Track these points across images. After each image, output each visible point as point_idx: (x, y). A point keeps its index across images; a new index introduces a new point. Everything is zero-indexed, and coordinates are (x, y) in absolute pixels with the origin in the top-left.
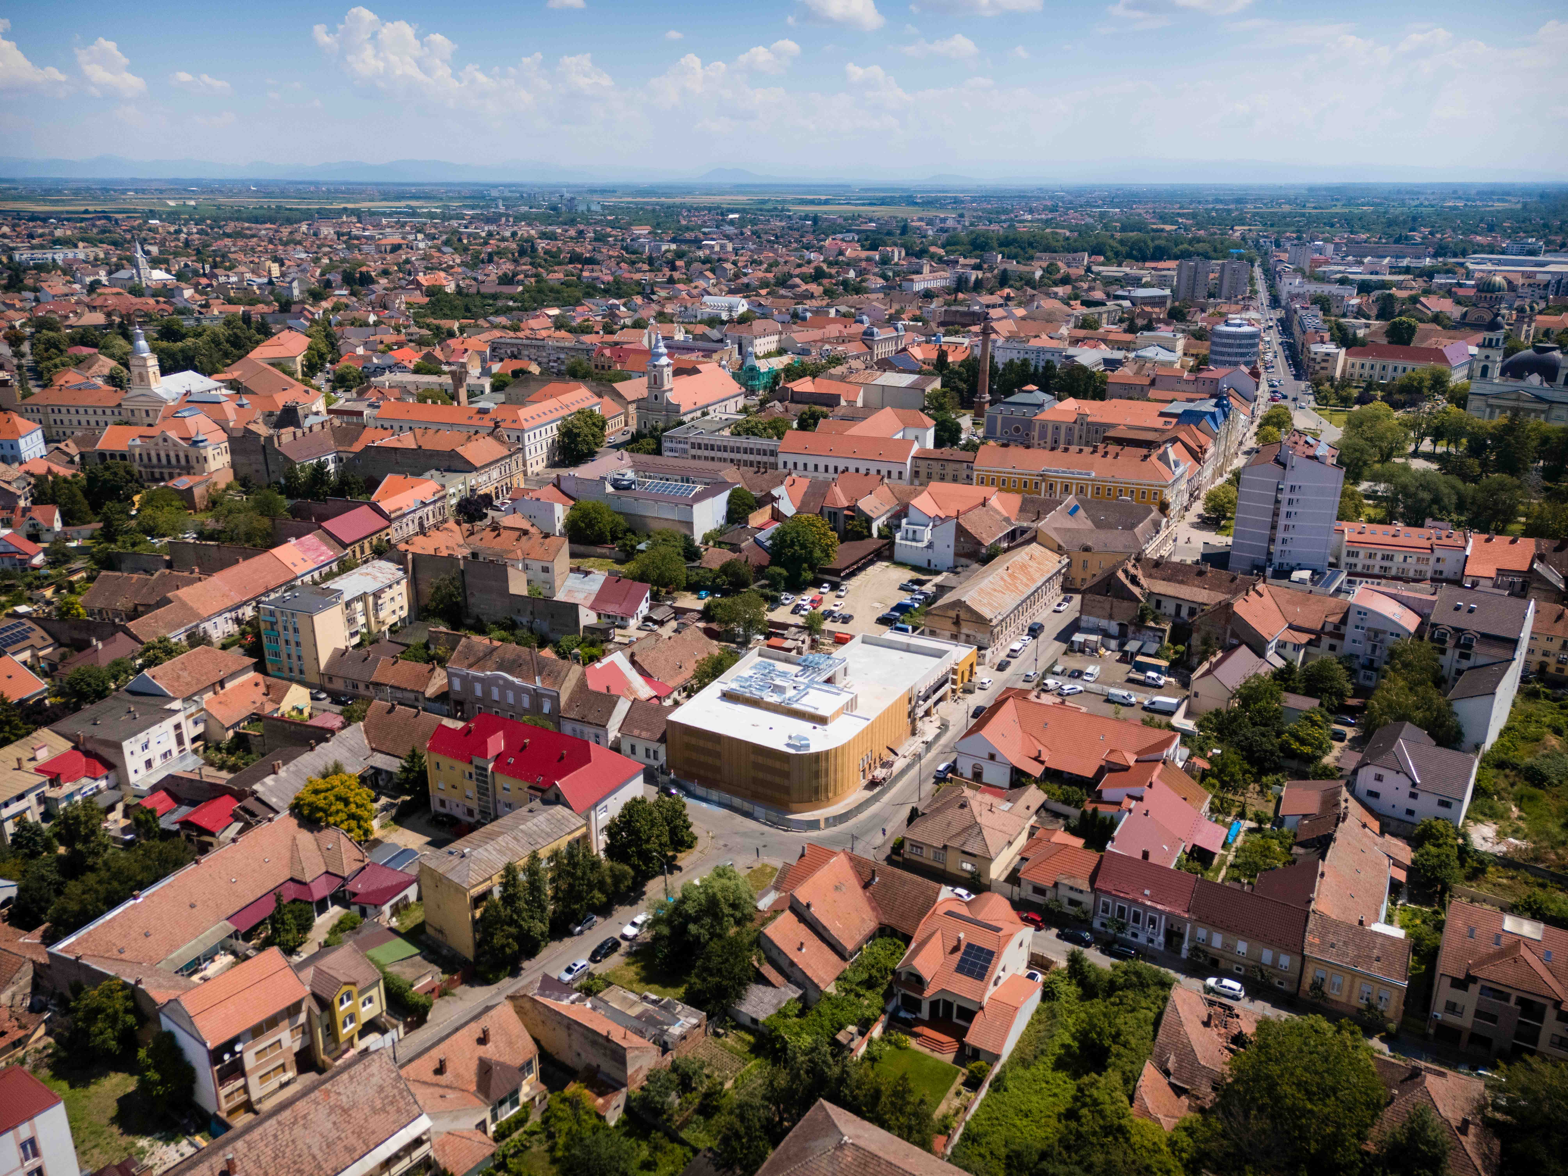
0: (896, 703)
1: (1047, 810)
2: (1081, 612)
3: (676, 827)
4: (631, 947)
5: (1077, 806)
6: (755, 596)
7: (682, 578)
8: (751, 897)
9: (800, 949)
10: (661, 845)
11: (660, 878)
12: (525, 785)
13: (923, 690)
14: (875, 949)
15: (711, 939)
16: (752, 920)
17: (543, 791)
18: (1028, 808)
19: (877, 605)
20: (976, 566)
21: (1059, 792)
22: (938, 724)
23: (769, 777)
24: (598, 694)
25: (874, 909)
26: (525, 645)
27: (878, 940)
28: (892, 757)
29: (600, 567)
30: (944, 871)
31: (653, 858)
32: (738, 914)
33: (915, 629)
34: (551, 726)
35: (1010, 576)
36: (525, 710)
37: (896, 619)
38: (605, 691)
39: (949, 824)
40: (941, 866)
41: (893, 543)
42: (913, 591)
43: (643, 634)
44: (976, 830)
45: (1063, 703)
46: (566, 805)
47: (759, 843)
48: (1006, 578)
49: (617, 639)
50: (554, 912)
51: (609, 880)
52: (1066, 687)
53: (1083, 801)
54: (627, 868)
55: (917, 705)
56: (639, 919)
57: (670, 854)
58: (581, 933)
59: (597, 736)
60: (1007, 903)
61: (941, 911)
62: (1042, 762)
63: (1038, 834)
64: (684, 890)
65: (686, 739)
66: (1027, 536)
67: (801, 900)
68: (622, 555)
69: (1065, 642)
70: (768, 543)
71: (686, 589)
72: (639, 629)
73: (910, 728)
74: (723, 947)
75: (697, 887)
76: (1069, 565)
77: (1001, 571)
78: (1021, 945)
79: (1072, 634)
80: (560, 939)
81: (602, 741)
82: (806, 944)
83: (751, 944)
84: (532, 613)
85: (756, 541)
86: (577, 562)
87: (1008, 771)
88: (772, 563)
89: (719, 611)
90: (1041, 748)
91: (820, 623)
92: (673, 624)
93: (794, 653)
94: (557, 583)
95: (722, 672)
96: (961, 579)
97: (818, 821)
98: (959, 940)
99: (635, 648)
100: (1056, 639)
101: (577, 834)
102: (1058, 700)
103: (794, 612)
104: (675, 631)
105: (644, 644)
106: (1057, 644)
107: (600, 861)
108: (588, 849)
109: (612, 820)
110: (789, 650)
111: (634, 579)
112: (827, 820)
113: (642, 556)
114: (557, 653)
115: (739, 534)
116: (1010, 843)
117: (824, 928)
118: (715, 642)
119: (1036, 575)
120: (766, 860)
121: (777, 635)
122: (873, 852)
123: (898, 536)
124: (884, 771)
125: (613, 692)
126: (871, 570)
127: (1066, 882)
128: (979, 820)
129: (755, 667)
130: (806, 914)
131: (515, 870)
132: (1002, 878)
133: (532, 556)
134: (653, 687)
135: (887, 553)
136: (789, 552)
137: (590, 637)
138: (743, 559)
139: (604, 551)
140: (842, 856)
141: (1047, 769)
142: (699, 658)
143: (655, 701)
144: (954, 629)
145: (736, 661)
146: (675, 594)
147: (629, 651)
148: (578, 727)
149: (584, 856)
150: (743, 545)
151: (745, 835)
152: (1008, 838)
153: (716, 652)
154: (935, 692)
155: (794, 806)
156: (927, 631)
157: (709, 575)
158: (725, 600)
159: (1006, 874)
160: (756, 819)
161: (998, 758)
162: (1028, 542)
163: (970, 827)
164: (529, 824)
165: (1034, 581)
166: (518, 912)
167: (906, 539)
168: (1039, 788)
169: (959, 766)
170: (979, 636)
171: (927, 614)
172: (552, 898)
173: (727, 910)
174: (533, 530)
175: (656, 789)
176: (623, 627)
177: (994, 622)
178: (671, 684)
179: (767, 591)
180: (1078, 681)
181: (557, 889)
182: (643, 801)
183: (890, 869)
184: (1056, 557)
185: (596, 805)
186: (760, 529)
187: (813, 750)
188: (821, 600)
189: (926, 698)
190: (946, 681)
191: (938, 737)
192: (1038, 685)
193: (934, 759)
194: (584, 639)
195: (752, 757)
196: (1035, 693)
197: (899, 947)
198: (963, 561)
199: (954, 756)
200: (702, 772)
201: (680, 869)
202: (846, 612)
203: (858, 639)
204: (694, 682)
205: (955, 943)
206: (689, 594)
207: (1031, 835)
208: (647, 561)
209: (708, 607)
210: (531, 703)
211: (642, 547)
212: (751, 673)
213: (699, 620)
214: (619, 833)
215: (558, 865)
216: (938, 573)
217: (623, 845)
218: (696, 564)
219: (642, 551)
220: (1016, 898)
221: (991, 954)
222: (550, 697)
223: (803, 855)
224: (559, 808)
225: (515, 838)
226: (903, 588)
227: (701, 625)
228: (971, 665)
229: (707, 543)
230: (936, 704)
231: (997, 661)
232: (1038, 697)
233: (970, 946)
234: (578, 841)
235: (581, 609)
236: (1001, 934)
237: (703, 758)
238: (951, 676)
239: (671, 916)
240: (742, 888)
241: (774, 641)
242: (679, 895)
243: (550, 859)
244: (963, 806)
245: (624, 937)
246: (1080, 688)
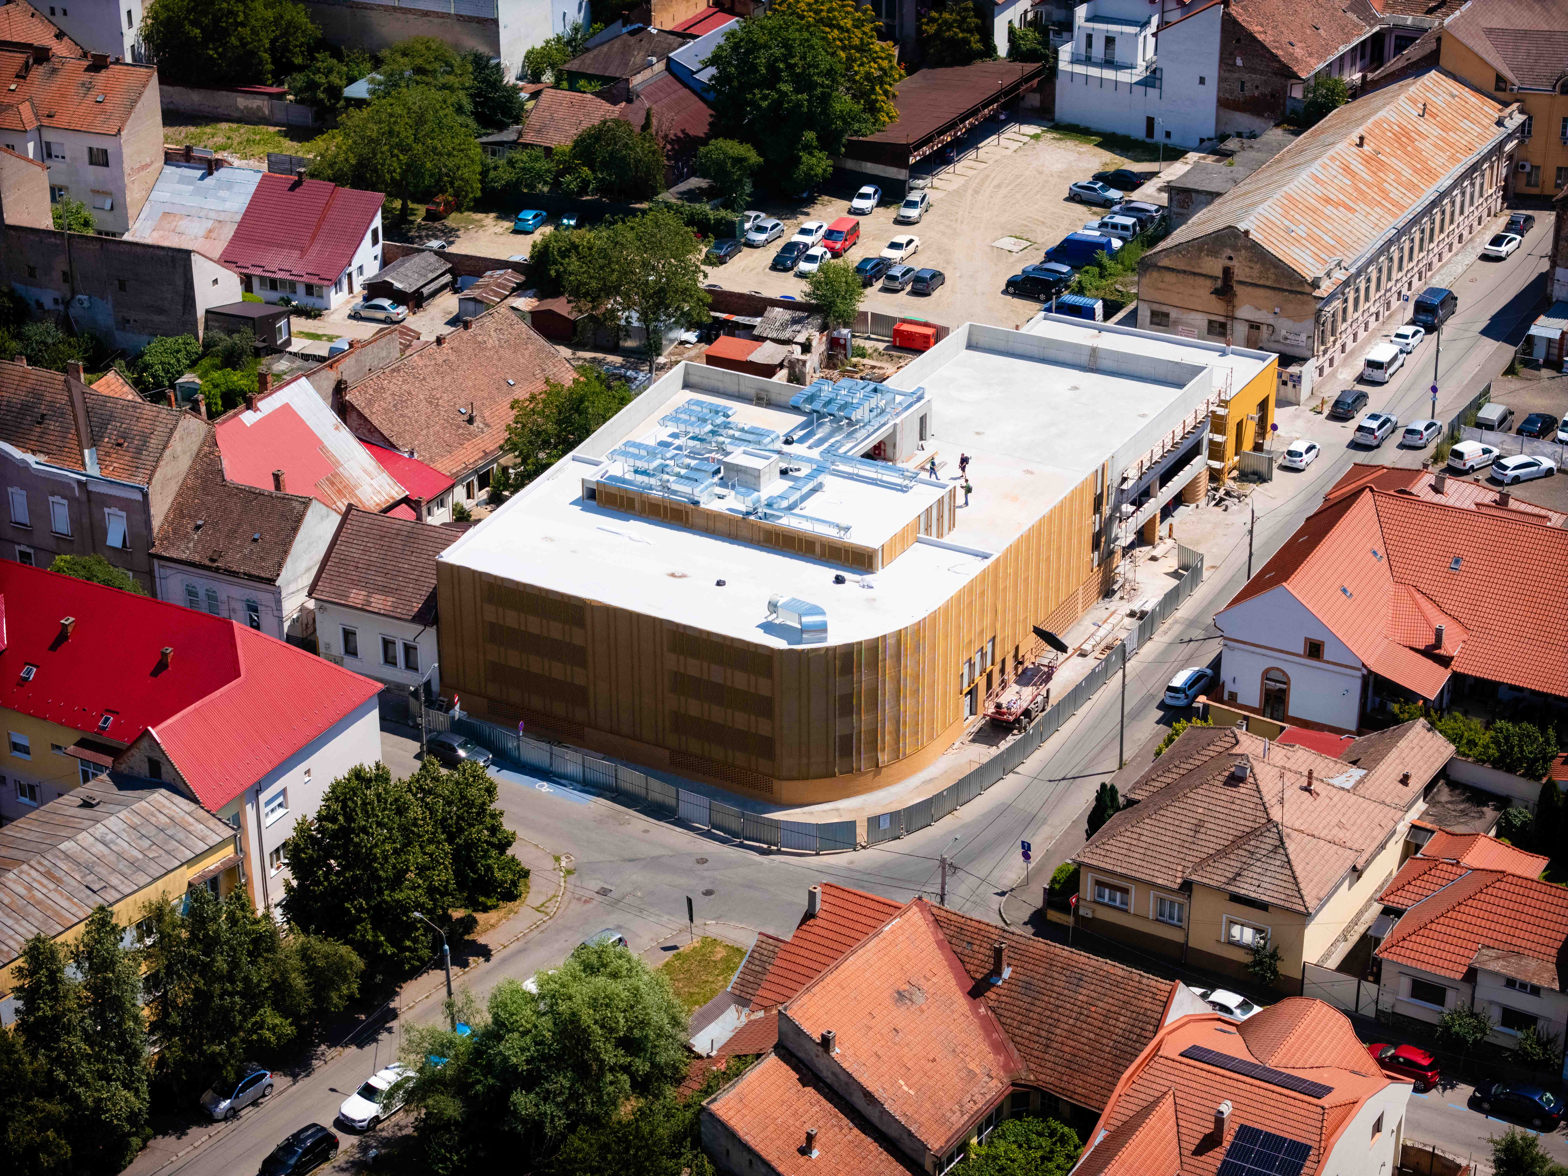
0: (1060, 508)
1: (1453, 785)
2: (1554, 259)
3: (470, 845)
4: (364, 1148)
5: (1531, 774)
6: (670, 220)
7: (471, 174)
8: (675, 1022)
9: (805, 1151)
10: (431, 891)
11: (436, 977)
12: (68, 738)
13: (1133, 474)
14: (1001, 1147)
15: (572, 1128)
16: (678, 1080)
17: (116, 753)
18: (1405, 780)
19: (1007, 243)
20: (1275, 134)
21: (1484, 738)
22: (1172, 564)
23: (717, 714)
24: (253, 494)
25: (997, 1048)
26: (49, 365)
27: (1009, 1125)
28: (1049, 654)
29: (245, 150)
30: (1184, 947)
31: (412, 926)
32: (642, 1066)
33: (1110, 310)
34: (129, 582)
35: (1367, 161)
36: (60, 538)
37: (1061, 282)
38: (268, 486)
39: (1198, 827)
40: (1176, 936)
41: (1051, 72)
42: (1107, 204)
43: (366, 331)
44: (1270, 840)
45: (1502, 502)
46: (179, 789)
47: (694, 885)
48: (1357, 166)
49: (298, 345)
50: (161, 1062)
51: (299, 982)
52: (1510, 462)
53: (1547, 759)
54: (344, 950)
55: (1117, 516)
56: (383, 1080)
57: (457, 914)
58: (233, 1114)
59: (253, 608)
60: (1344, 1024)
61: (1173, 1046)
62: (1445, 661)
63: (1428, 847)
64: (498, 1005)
65: (490, 613)
66: (1412, 53)
67: (806, 1027)
68: (304, 116)
69: (1510, 339)
70: (704, 76)
71: (483, 205)
72: (355, 316)
73: (1097, 577)
74: (605, 1148)
75: (533, 999)
76: (1524, 130)
77: (1344, 147)
78: (1377, 1127)
79: (1531, 319)
80: (181, 1131)
81: (266, 619)
82: (821, 1139)
83: (678, 1139)
84: (67, 277)
85: (672, 67)
86: (184, 134)
87: (1356, 686)
88: (717, 130)
89: (573, 263)
90: (1440, 621)
91: (851, 295)
92: (449, 303)
93: (782, 376)
94: (133, 194)
95: (585, 432)
96: (1238, 170)
97: (850, 826)
98: (1219, 1120)
99: (347, 369)
100: (1486, 332)
101: (212, 863)
102: (1490, 496)
103: (780, 264)
104: (453, 322)
105: (370, 357)
106: (1490, 345)
107: (273, 934)
108: (242, 902)
109: (302, 829)
110: (768, 371)
111: (339, 179)
112: (874, 822)
113: (358, 116)
114: (138, 384)
115: (626, 51)
116: (1356, 873)
117: (868, 1096)
118: (565, 352)
119: (1438, 160)
120: (714, 929)
121: (733, 329)
122: (996, 902)
123: (1065, 52)
124: (1028, 692)
125: (291, 488)
126: (990, 146)
127: (1496, 966)
128: (1276, 814)
129: (674, 418)
130: (821, 1063)
131: (53, 955)
132: (1333, 962)
133: (62, 120)
134: (399, 478)
135: (1034, 100)
136: (764, 99)
137: (225, 341)
138: (638, 121)
139: (255, 103)
140: (915, 915)
141: (1456, 677)
142: (521, 393)
143: (404, 513)
144: (1217, 306)
145: (623, 402)
146: (453, 220)
147: (329, 378)
148: (202, 583)
149: (232, 920)
150: (637, 81)
151: (655, 863)
152: (1349, 859)
153: (568, 377)
154: (1165, 478)
155: (786, 789)
156: (1144, 313)
157: (543, 165)
158: (587, 236)
159: (1343, 949)
160: (683, 823)
161: (1327, 655)
162: (1418, 69)
163: (1253, 833)
164: (84, 838)
165: (1431, 175)
166: (69, 1063)
167: (1088, 61)
168: (1433, 726)
169: (1226, 675)
170: (1284, 326)
171: (1145, 267)
172: (154, 1027)
173: (611, 1055)
174: (60, 49)
175: (414, 747)
176: (312, 313)
177: (1326, 288)
178: (447, 465)
179: (706, 208)
180: (1544, 445)
181: (165, 1004)
182: (381, 776)
183: (1041, 945)
184: (1491, 109)
185: (258, 790)
186: (684, 35)
187: (835, 638)
188: (855, 231)
189: (1140, 498)
190: (1194, 451)
191: (1171, 599)
192: (1437, 458)
193: (1160, 660)
194: (208, 345)
195: (671, 661)
196: (1429, 478)
197: (1063, 1140)
198: (1244, 121)
199: (1213, 648)
200: (537, 702)
201: (485, 952)
202: (922, 263)
203: (957, 337)
204: (508, 459)
205: (1209, 1127)
206: (489, 219)
207: (1411, 849)
208: (373, 130)
209: (541, 255)
210: (74, 521)
211: (359, 89)
212: (663, 435)
213: (519, 290)
214: (322, 861)
215: (165, 943)
216: (1174, 154)
217: (333, 891)
218: (509, 135)
219: (360, 103)
220: (1369, 1011)
221: (1301, 1151)
222: (124, 504)
223: (810, 915)
224: (160, 796)
225: (49, 875)
226: (1077, 196)
227: (525, 303)
228: (1263, 406)
229: (536, 78)
230: (1167, 512)
231: (1332, 392)
232: (1437, 489)
233: (1245, 1132)
234: (213, 882)
235: (197, 262)
236: (1326, 1102)
237: (536, 665)
238: (1207, 435)
239: (464, 1071)
240: (650, 999)
241: (726, 346)
242: (483, 1019)
243: (144, 928)
244: (1235, 780)
245: (345, 1124)
246: (1547, 463)
